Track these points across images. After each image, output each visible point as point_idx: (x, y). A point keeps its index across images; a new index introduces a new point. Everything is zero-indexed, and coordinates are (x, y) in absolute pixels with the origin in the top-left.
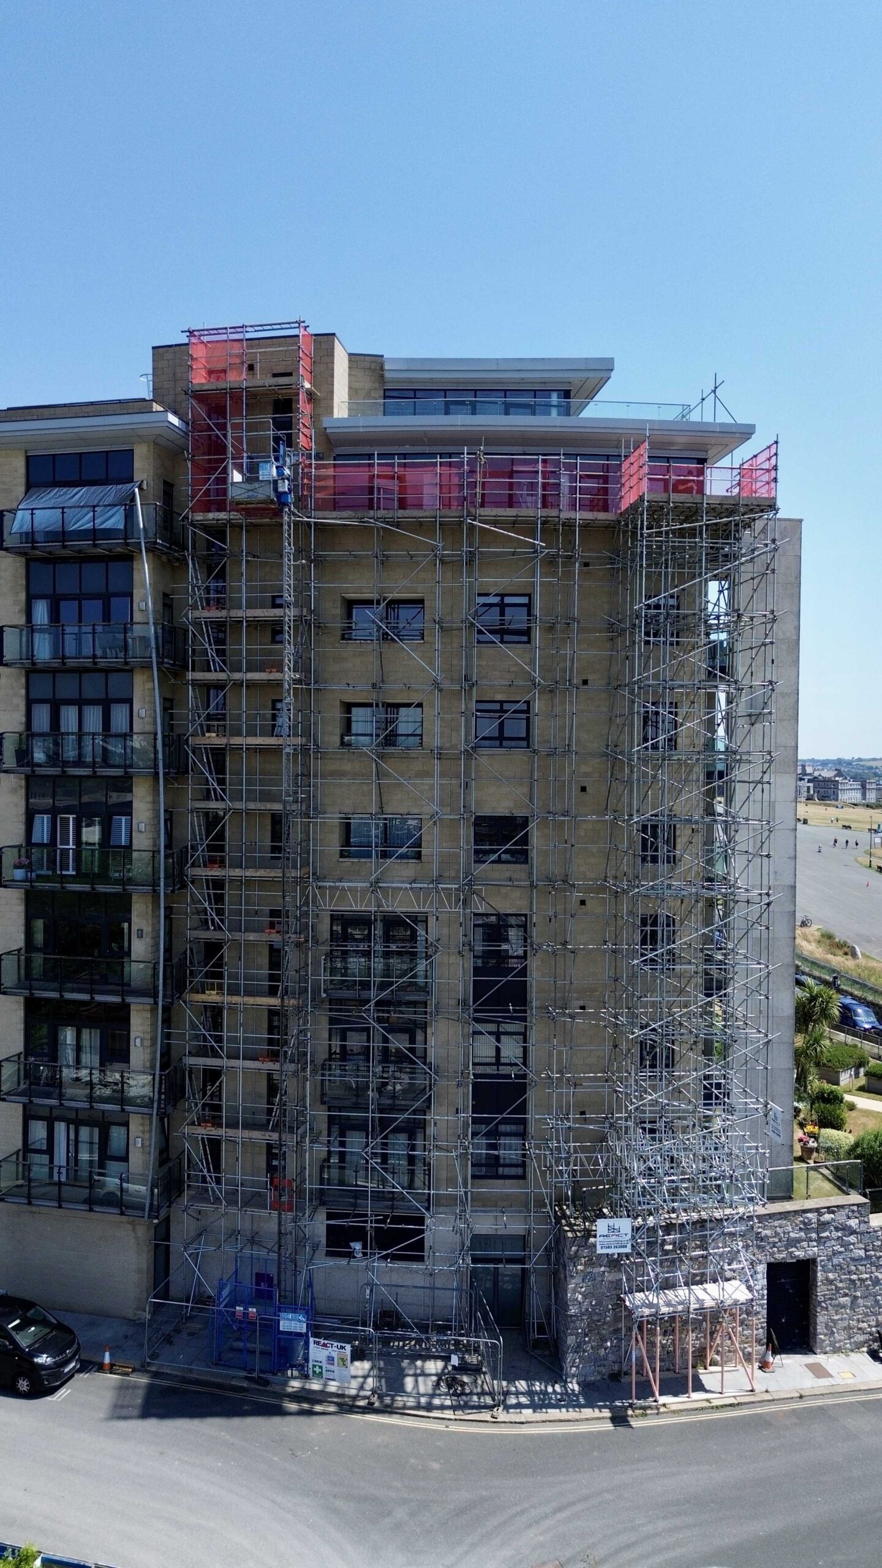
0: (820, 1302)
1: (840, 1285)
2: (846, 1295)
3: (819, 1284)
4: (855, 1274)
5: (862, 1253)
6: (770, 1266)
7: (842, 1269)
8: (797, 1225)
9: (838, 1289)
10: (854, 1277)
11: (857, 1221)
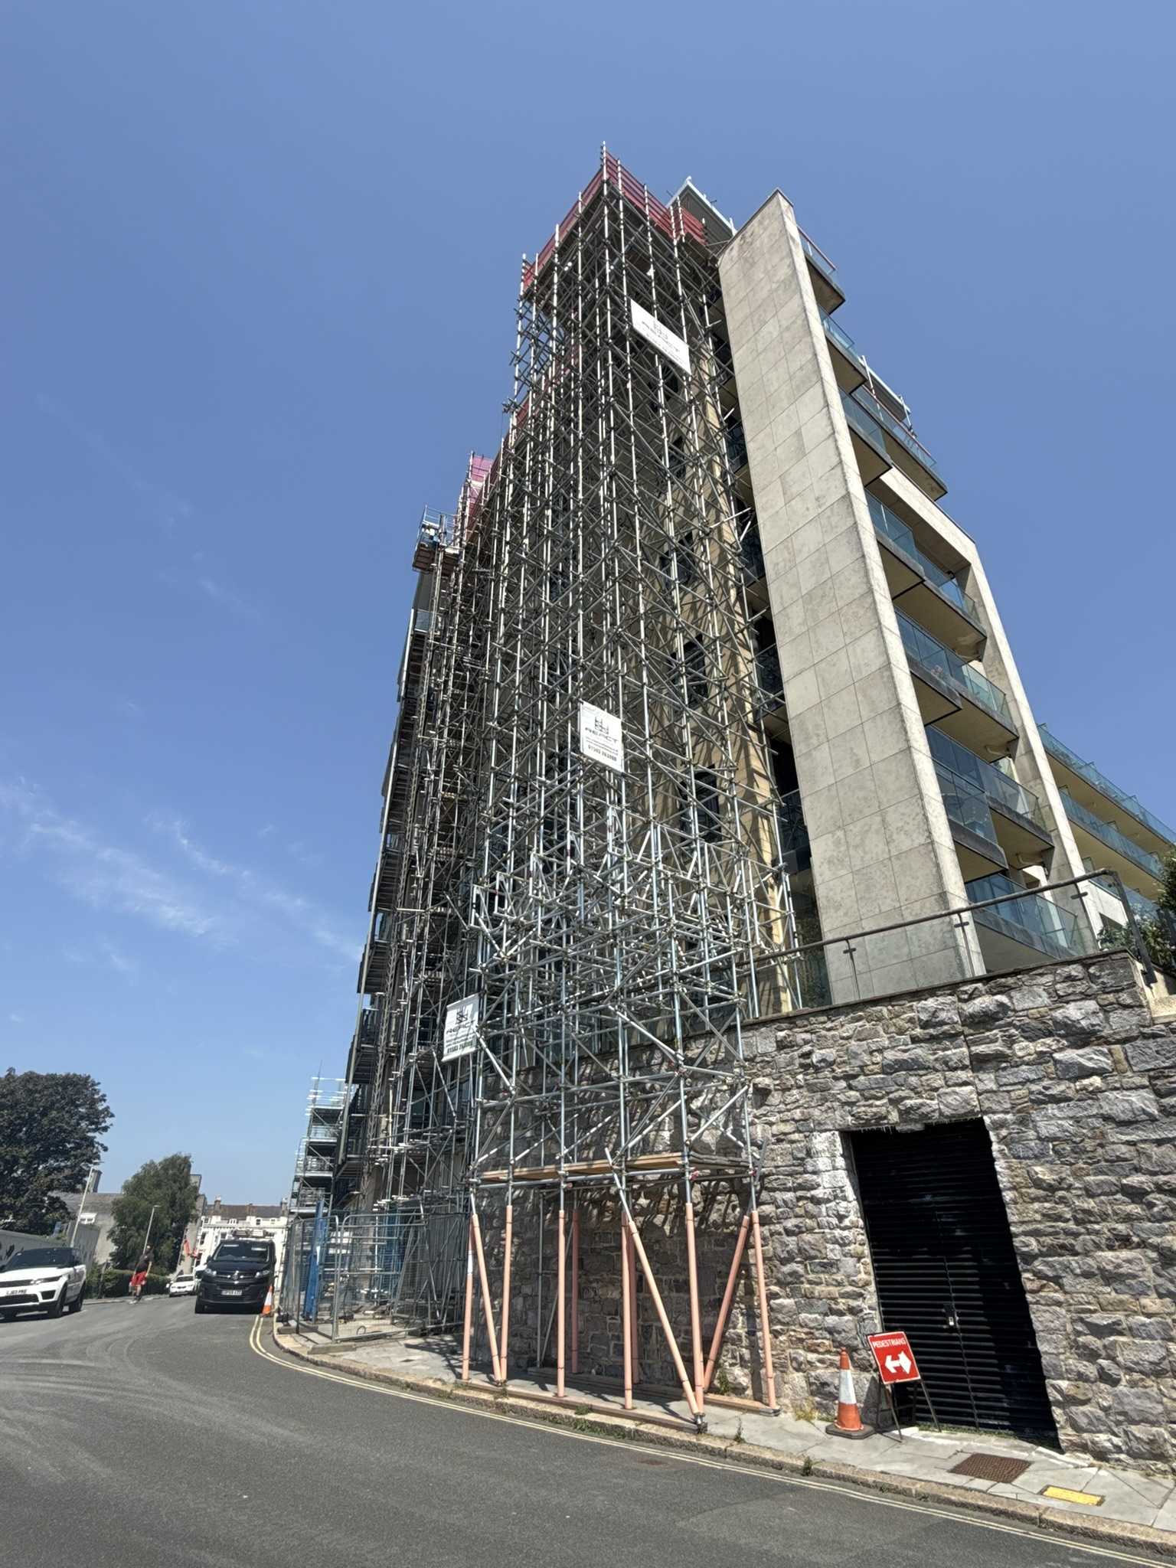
0: (1030, 1258)
1: (1090, 1204)
2: (1125, 1242)
3: (1008, 1196)
4: (1137, 1170)
5: (1142, 1101)
6: (850, 1137)
7: (1078, 1151)
8: (901, 1032)
9: (1084, 1218)
10: (1135, 1180)
11: (1091, 1005)
